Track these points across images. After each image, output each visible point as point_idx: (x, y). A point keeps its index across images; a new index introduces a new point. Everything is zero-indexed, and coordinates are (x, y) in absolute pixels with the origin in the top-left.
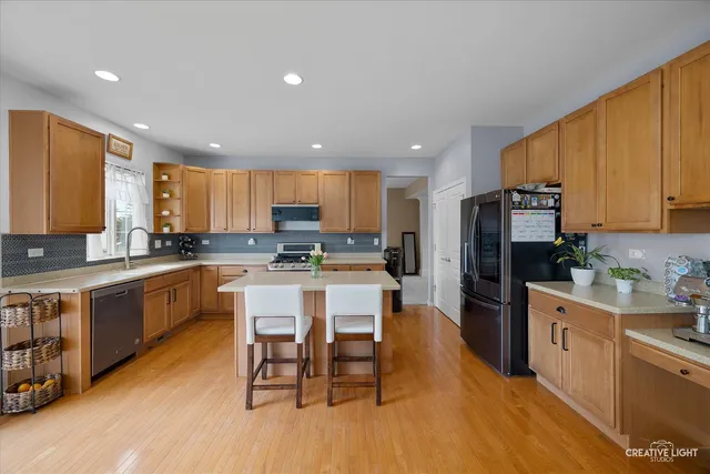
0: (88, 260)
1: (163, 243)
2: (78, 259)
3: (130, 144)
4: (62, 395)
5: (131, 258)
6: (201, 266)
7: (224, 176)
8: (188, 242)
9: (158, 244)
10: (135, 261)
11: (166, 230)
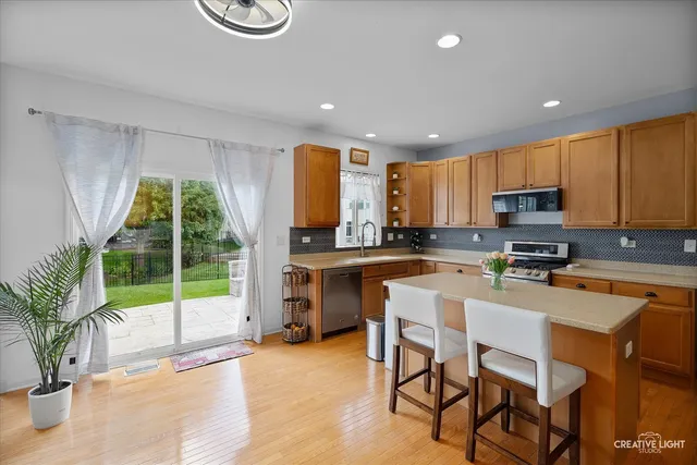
0: (337, 246)
1: (395, 236)
2: (329, 246)
3: (367, 152)
4: (307, 340)
5: (365, 248)
6: (421, 261)
7: (446, 166)
8: (415, 236)
9: (390, 237)
10: (367, 250)
11: (396, 224)
